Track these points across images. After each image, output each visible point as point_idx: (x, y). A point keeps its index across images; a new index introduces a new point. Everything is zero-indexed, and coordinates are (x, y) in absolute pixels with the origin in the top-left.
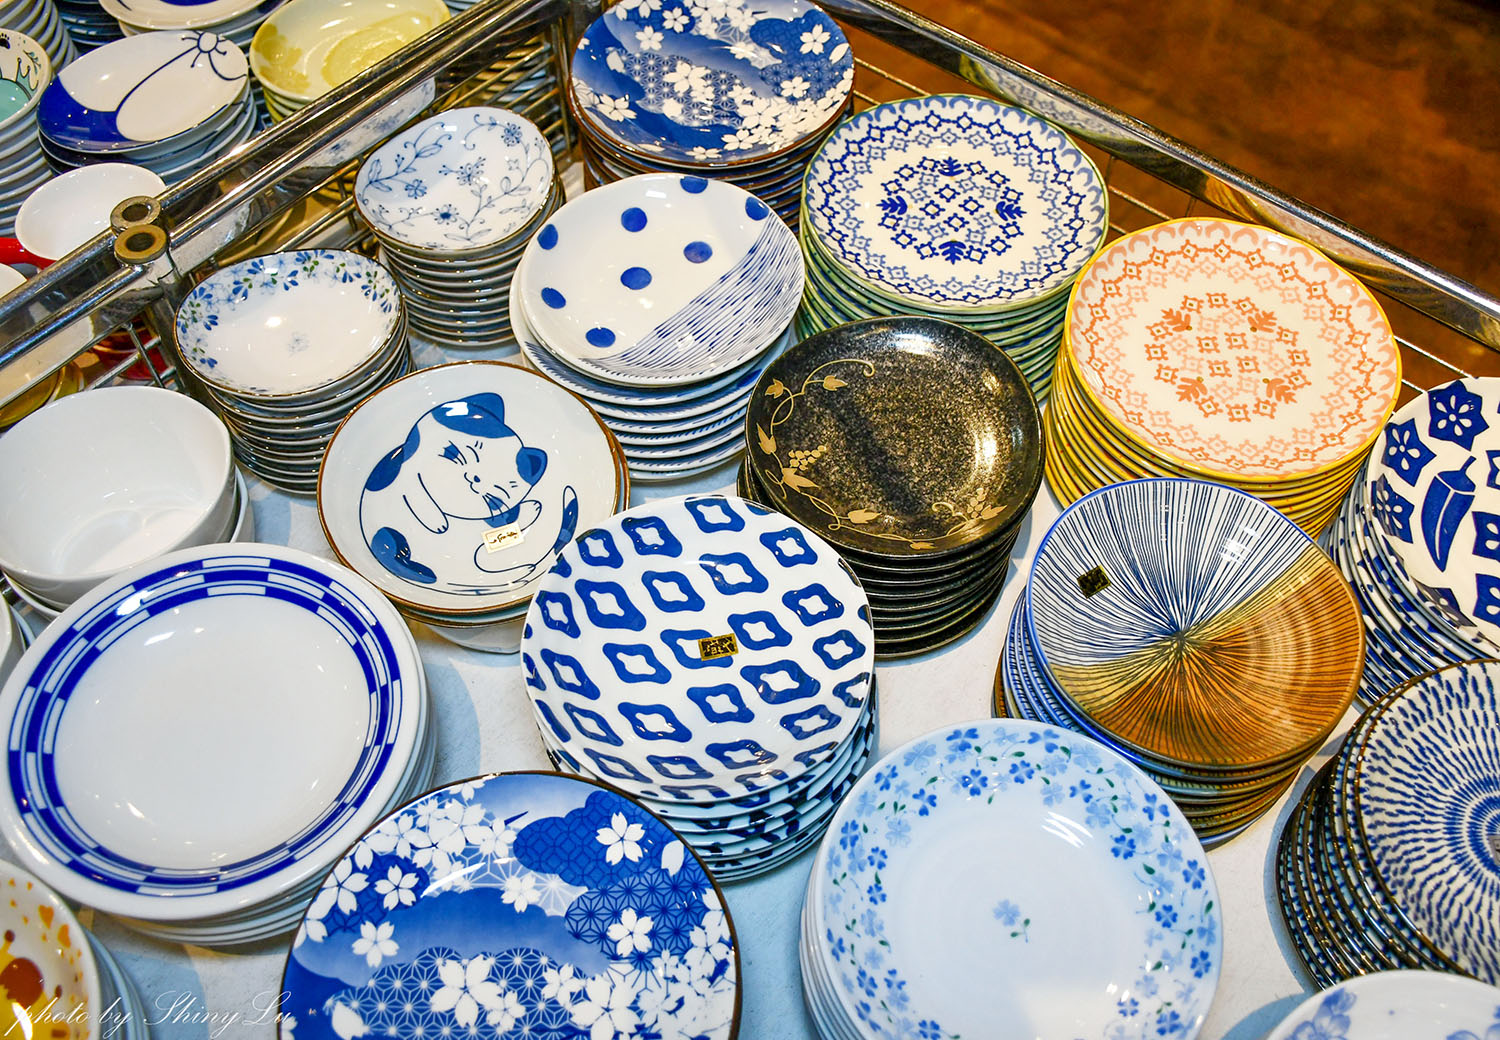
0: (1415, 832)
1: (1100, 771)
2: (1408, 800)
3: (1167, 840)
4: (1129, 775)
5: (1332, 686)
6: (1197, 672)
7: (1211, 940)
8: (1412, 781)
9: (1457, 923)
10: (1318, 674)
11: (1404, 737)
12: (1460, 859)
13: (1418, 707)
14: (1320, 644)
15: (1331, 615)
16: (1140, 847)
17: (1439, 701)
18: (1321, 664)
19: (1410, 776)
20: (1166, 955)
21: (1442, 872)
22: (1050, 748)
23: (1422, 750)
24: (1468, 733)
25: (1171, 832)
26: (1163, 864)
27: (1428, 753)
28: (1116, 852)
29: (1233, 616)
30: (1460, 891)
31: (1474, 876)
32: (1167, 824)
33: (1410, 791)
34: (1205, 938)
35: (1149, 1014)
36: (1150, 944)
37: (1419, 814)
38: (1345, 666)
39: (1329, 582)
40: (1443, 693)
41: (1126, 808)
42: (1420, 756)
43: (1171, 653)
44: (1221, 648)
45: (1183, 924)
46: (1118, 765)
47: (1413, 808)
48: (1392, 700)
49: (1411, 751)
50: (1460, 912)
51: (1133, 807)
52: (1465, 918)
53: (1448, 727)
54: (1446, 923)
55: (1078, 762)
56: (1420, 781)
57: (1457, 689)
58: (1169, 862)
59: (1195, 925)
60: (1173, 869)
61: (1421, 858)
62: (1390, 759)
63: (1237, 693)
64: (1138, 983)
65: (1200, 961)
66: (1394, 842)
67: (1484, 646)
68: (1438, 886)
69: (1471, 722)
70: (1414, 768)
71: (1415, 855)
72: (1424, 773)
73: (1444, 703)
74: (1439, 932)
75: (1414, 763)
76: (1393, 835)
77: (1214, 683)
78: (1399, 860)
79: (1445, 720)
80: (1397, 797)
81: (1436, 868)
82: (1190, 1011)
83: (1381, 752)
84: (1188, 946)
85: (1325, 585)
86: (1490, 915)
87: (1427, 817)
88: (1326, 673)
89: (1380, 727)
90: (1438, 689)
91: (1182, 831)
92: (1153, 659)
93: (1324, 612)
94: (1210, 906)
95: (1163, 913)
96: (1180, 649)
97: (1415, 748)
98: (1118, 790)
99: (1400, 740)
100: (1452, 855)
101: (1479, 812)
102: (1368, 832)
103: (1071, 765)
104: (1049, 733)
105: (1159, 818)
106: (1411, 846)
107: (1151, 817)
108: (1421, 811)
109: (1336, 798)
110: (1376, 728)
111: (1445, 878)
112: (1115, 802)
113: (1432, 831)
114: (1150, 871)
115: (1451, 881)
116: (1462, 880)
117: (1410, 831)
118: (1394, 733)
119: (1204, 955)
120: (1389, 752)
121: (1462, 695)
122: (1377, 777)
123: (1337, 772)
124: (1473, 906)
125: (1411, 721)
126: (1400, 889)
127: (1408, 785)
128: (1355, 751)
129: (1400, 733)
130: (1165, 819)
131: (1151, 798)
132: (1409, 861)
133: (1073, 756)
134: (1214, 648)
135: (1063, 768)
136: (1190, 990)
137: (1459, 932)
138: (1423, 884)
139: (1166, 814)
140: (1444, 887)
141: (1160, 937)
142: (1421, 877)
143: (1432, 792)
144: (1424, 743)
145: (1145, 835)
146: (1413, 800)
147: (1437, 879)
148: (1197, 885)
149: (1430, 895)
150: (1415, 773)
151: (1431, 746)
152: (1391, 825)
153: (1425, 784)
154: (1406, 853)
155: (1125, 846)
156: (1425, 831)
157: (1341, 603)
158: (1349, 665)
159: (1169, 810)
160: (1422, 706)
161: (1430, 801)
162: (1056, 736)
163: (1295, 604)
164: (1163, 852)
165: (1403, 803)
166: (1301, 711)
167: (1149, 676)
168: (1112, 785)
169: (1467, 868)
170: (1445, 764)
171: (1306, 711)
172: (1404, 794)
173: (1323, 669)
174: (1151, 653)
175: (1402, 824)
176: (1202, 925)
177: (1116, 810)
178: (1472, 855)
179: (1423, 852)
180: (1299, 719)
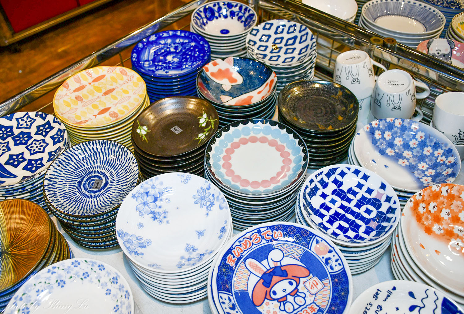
0: (85, 205)
1: (35, 285)
2: (76, 204)
3: (63, 269)
4: (39, 276)
5: (36, 212)
6: (17, 250)
7: (95, 263)
8: (72, 202)
9: (111, 202)
10: (32, 216)
11: (59, 199)
12: (96, 197)
13: (51, 193)
14: (23, 213)
15: (16, 207)
16: (63, 279)
17: (52, 188)
18: (29, 214)
19: (70, 202)
20: (97, 278)
21: (98, 202)
22: (21, 299)
23: (64, 197)
24: (64, 185)
25: (61, 267)
26: (70, 273)
27: (66, 196)
28: (62, 286)
29: (4, 235)
30: (104, 199)
31: (101, 195)
32: (58, 268)
33: (74, 203)
34: (94, 265)
35: (112, 286)
36: (93, 282)
37: (81, 203)
38: (32, 207)
39: (5, 204)
40: (50, 186)
41: (49, 280)
42: (66, 198)
43: (7, 257)
44: (12, 242)
45: (89, 271)
46: (35, 278)
47: (79, 204)
48: (47, 199)
49: (63, 199)
50: (108, 201)
51: (50, 277)
52: (110, 200)
53: (61, 188)
54: (110, 204)
55: (29, 291)
56: (72, 200)
57: (51, 183)
58: (70, 271)
59: (90, 267)
60: (72, 270)
61: (92, 206)
62: (63, 204)
63: (28, 240)
64: (102, 288)
65: (100, 268)
66: (85, 210)
67: (42, 174)
68: (101, 204)
69: (61, 183)
70: (68, 200)
71: (91, 207)
72: (70, 198)
73: (53, 187)
74: (111, 206)
75: (67, 200)
76: (84, 210)
77: (22, 246)
78: (90, 210)
79: (58, 189)
80: (74, 206)
81: (96, 203)
82: (113, 273)
83: (60, 206)
84: (96, 270)
85: (6, 206)
86: (112, 195)
87: (82, 201)
88: (32, 213)
89: (53, 204)
90: (49, 187)
91: (62, 264)
92: (7, 262)
93: (14, 209)
94: (86, 261)
95: (84, 276)
96: (7, 253)
97: (63, 198)
98: (43, 281)
99: (59, 201)
100: (94, 199)
101: (85, 189)
102: (80, 215)
103: (29, 294)
104: (16, 298)
105: (56, 270)
106: (88, 207)
107: (55, 273)
108: (80, 202)
109: (69, 222)
110: (53, 205)
111: (99, 202)
112: (47, 282)
113: (87, 201)
114: (71, 277)
115: (100, 201)
116: (101, 198)
117: (84, 207)
118: (56, 201)
119: (99, 266)
120: (61, 204)
121: (53, 182)
122: (66, 209)
123: (62, 220)
124: (108, 198)
125: (55, 196)
126: (98, 212)
127: (72, 203)
128: (57, 212)
129: (57, 200)
130: (57, 269)
131: (49, 271)
132: (92, 209)
133: (27, 292)
134: (12, 243)
135: (30, 296)
136: (108, 272)
137: (113, 202)
138: (99, 207)
139: (55, 267)
140: (101, 203)
141: (91, 279)
142: (97, 207)
143: (76, 198)
144: (63, 195)
145: (60, 276)
146: (76, 203)
147: (99, 203)
148: (79, 264)
149: (102, 206)
150: (70, 200)
151: (64, 194)
152: (81, 210)
153: (74, 199)
154: (89, 209)
155: (61, 283)
156: (86, 203)
157: (13, 203)
158: (32, 206)
159: (54, 266)
160: (51, 192)
161: (78, 199)
162: (18, 296)
163: (8, 217)
164: (66, 272)
165: (76, 205)
166: (40, 223)
167: (12, 265)
168: (41, 282)
169: (99, 196)
170: (70, 193)
171: (41, 221)
172: (74, 205)
173: (31, 214)
174: (4, 262)
175: (82, 207)
176: (91, 265)
177: (49, 283)
178: (96, 194)
179: (91, 205)
180: (42, 224)
